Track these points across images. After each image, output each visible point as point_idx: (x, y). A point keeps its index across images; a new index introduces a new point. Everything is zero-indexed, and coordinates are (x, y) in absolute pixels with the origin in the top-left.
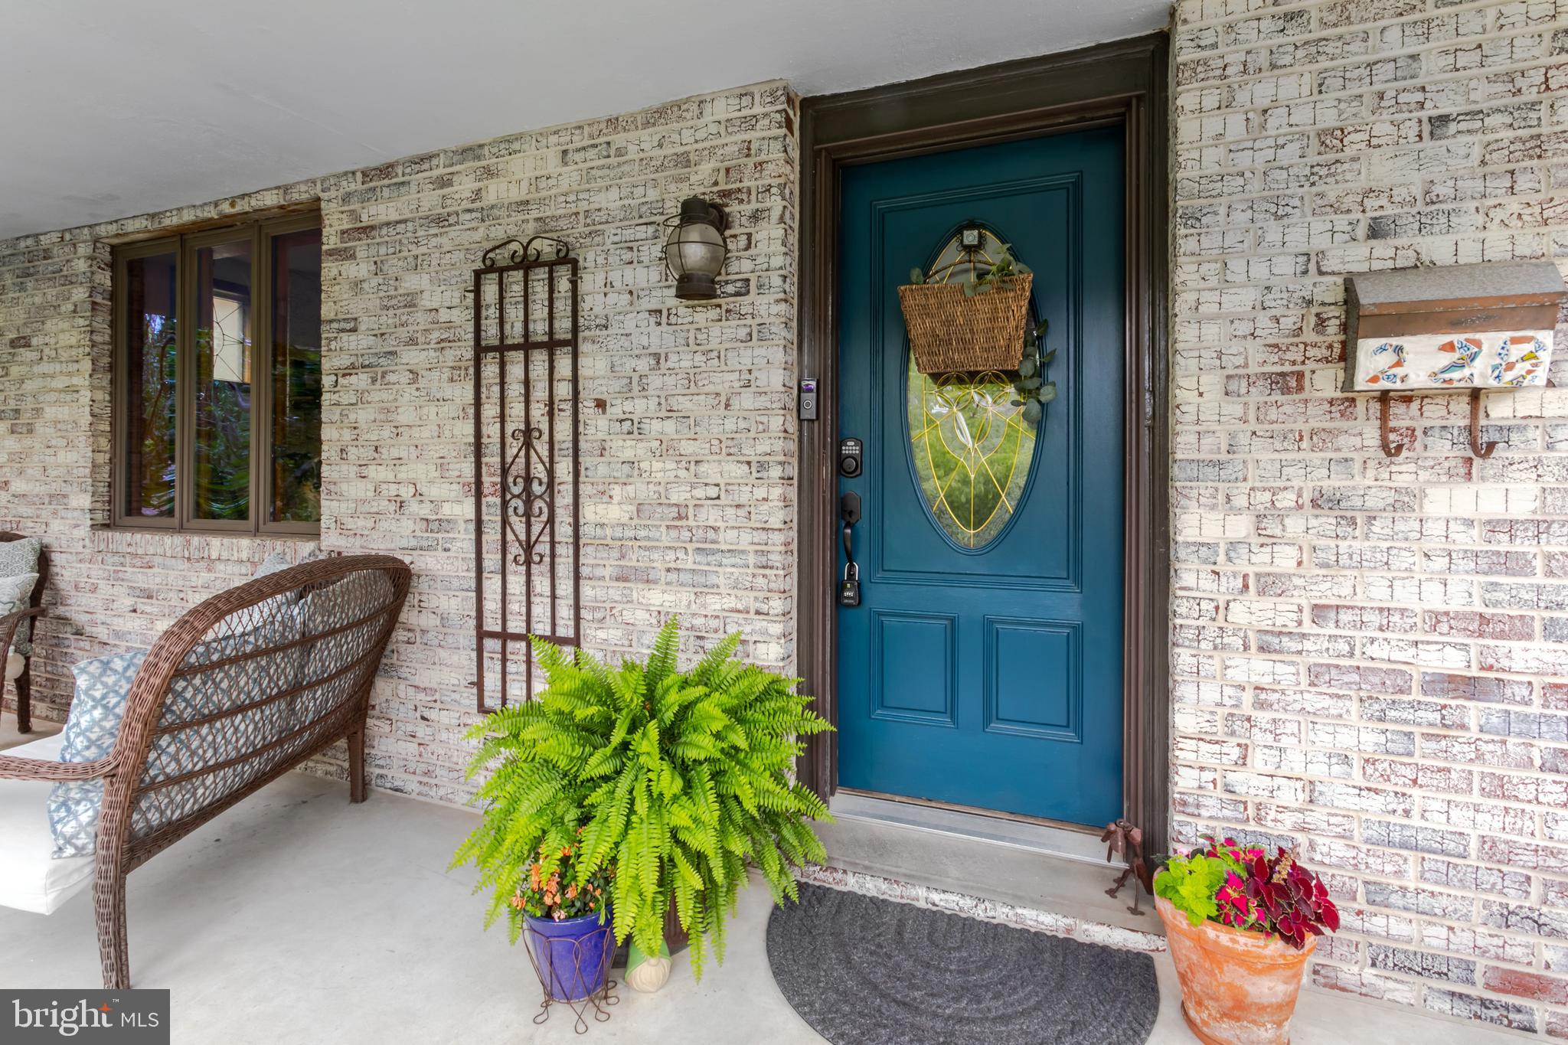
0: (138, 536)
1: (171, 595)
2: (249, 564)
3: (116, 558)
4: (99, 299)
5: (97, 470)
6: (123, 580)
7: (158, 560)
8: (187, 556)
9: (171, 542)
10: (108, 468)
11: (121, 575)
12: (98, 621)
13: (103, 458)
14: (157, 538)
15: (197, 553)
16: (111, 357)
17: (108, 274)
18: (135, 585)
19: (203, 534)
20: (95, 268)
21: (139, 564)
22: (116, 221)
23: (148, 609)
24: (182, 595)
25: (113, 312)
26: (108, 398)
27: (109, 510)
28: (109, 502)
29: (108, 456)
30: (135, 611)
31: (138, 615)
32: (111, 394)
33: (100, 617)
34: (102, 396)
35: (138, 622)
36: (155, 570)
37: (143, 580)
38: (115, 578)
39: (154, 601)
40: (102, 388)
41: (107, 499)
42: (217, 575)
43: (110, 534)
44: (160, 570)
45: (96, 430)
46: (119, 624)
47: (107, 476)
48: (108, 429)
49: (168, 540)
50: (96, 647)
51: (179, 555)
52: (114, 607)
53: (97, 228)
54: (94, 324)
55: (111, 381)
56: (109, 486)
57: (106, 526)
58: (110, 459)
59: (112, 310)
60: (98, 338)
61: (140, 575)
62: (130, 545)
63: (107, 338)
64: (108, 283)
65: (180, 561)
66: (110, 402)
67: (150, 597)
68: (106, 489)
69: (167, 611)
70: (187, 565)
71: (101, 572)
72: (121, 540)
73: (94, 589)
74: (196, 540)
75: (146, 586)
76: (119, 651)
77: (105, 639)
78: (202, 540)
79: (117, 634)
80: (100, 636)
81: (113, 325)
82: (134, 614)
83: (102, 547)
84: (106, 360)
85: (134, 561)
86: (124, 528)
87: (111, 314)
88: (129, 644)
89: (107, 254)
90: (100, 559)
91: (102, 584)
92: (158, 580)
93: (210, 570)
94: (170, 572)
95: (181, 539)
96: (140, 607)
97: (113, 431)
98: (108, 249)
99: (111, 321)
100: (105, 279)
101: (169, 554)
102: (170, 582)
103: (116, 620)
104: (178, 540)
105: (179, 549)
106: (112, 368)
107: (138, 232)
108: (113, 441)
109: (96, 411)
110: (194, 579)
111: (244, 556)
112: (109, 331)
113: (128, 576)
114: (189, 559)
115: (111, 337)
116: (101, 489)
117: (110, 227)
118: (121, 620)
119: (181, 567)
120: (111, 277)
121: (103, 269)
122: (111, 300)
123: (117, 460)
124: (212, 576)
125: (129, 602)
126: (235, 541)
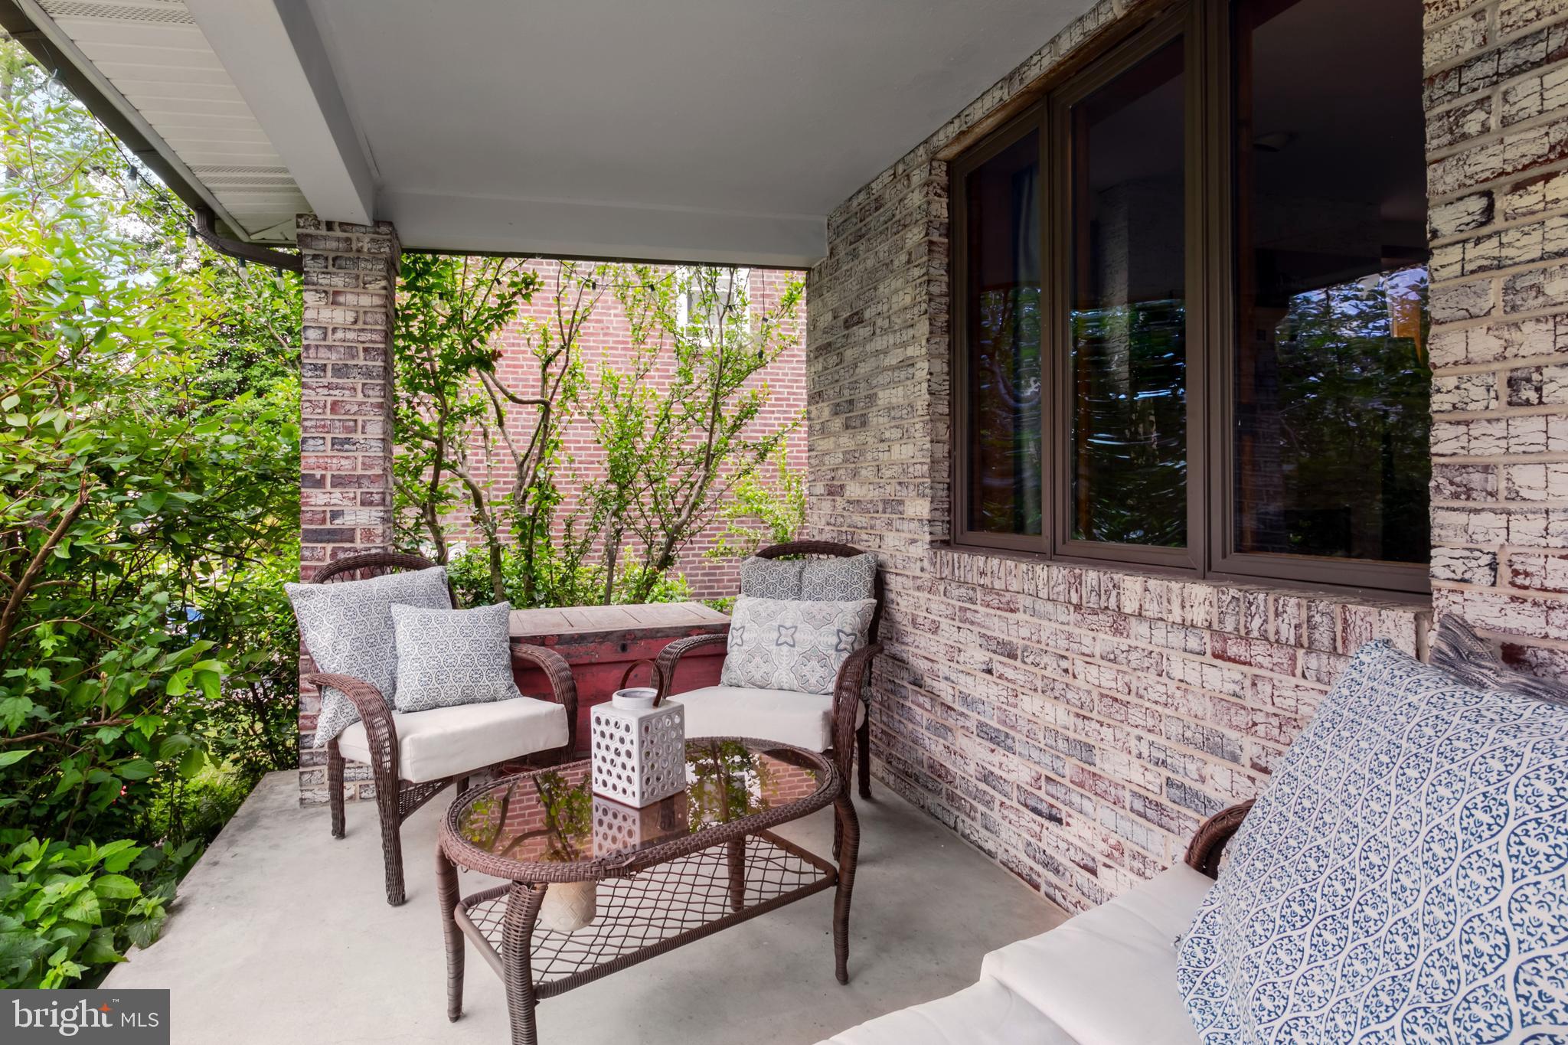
0: (994, 562)
1: (1046, 659)
2: (1207, 635)
3: (963, 590)
4: (935, 238)
5: (936, 467)
6: (972, 623)
7: (1023, 601)
8: (1075, 599)
9: (1050, 576)
10: (947, 463)
11: (969, 615)
12: (940, 674)
13: (942, 450)
14: (1024, 567)
15: (1094, 598)
16: (948, 312)
17: (944, 201)
18: (989, 633)
19: (1110, 567)
20: (931, 196)
21: (995, 603)
22: (958, 116)
23: (1010, 673)
24: (1065, 664)
25: (951, 251)
26: (946, 369)
27: (949, 522)
28: (949, 510)
29: (946, 448)
30: (989, 672)
31: (994, 679)
32: (949, 363)
33: (943, 669)
34: (941, 366)
35: (993, 691)
36: (1020, 616)
37: (998, 626)
38: (963, 618)
39: (1018, 663)
40: (940, 356)
41: (946, 506)
42: (1134, 643)
43: (956, 556)
44: (1027, 617)
45: (934, 413)
46: (966, 684)
47: (946, 475)
48: (947, 411)
49: (1041, 571)
50: (938, 709)
51: (1061, 598)
52: (961, 659)
53: (935, 139)
54: (932, 270)
55: (949, 345)
56: (949, 489)
57: (946, 544)
58: (949, 452)
59: (948, 250)
60: (935, 289)
61: (996, 619)
62: (982, 574)
63: (944, 289)
64: (945, 213)
65: (1061, 609)
66: (948, 374)
67: (1014, 657)
68: (945, 493)
69: (1039, 684)
70: (1073, 617)
71: (943, 607)
72: (972, 564)
73: (935, 629)
74: (1091, 576)
75: (1007, 638)
76: (968, 724)
77: (949, 700)
78: (1104, 578)
79: (965, 699)
80: (943, 694)
81: (950, 269)
82: (988, 676)
83: (946, 572)
84: (944, 317)
85: (988, 598)
86: (973, 548)
87: (948, 256)
88: (982, 719)
89: (944, 174)
90: (942, 588)
91: (945, 623)
92: (1025, 632)
93: (1117, 632)
94: (1045, 623)
95: (1065, 572)
96: (997, 668)
97: (952, 414)
98: (944, 168)
99: (948, 264)
100: (940, 208)
101: (1043, 594)
102: (1044, 639)
103: (962, 678)
104: (1059, 573)
105: (1061, 588)
106: (950, 328)
107: (988, 117)
108: (952, 428)
109: (935, 387)
110: (1087, 641)
111: (1198, 615)
112: (946, 279)
113: (978, 618)
114: (1078, 607)
115: (949, 285)
116: (940, 493)
117: (950, 129)
118: (970, 680)
119: (1063, 618)
120: (948, 204)
121: (940, 196)
122: (947, 236)
123: (958, 453)
124: (1124, 643)
125: (981, 656)
126: (1175, 586)
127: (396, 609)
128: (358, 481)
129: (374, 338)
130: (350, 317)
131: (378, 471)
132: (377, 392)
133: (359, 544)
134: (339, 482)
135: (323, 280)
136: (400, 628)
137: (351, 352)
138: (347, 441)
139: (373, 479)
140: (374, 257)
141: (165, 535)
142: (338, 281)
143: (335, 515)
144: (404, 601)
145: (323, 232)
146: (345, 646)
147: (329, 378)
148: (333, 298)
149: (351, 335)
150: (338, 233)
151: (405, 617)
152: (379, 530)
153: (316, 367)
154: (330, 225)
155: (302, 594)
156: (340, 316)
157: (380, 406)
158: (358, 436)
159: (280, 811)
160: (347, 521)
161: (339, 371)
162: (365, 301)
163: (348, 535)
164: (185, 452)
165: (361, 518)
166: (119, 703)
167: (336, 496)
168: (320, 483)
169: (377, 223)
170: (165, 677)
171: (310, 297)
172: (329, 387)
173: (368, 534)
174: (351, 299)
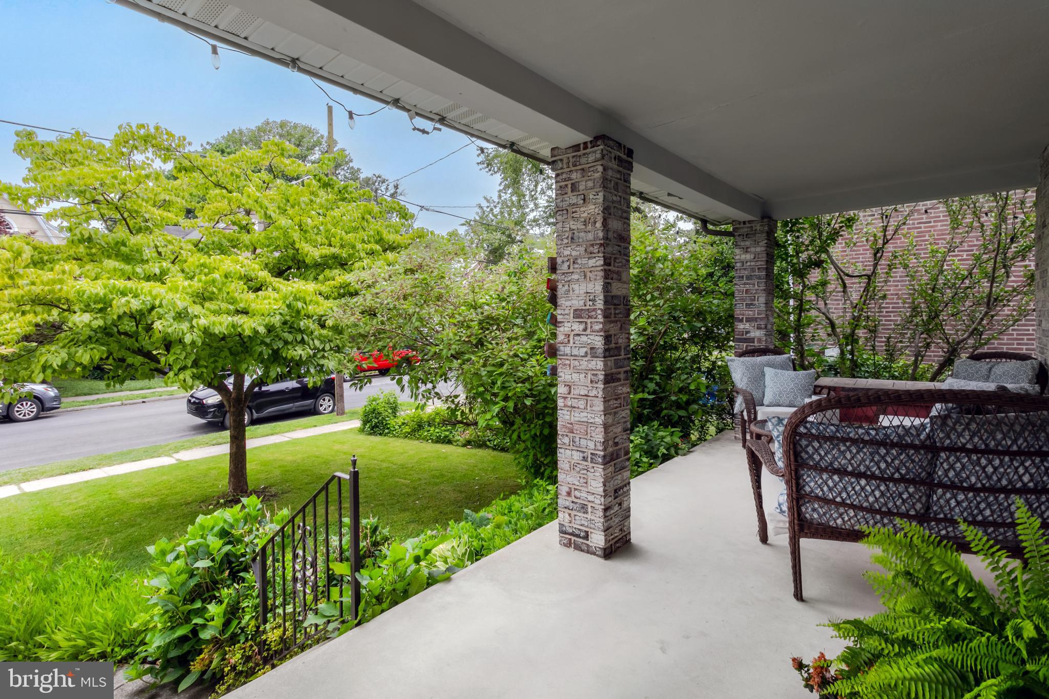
127: (766, 369)
128: (756, 320)
129: (762, 264)
130: (752, 257)
131: (763, 316)
132: (763, 284)
133: (756, 344)
134: (748, 320)
135: (742, 244)
136: (767, 376)
137: (753, 270)
138: (751, 304)
139: (761, 319)
140: (762, 232)
141: (693, 339)
142: (748, 243)
143: (747, 332)
144: (770, 366)
145: (742, 225)
146: (745, 380)
147: (745, 281)
148: (746, 250)
149: (753, 264)
150: (748, 225)
151: (768, 371)
152: (764, 339)
153: (740, 277)
154: (744, 223)
155: (731, 360)
156: (748, 257)
157: (764, 290)
158: (756, 302)
159: (728, 439)
160: (752, 335)
161: (748, 278)
162: (758, 249)
163: (752, 340)
164: (698, 309)
165: (756, 334)
166: (676, 390)
167: (747, 326)
168: (741, 321)
169: (763, 218)
170: (689, 384)
171: (737, 251)
172: (744, 284)
173: (760, 340)
174: (753, 249)
